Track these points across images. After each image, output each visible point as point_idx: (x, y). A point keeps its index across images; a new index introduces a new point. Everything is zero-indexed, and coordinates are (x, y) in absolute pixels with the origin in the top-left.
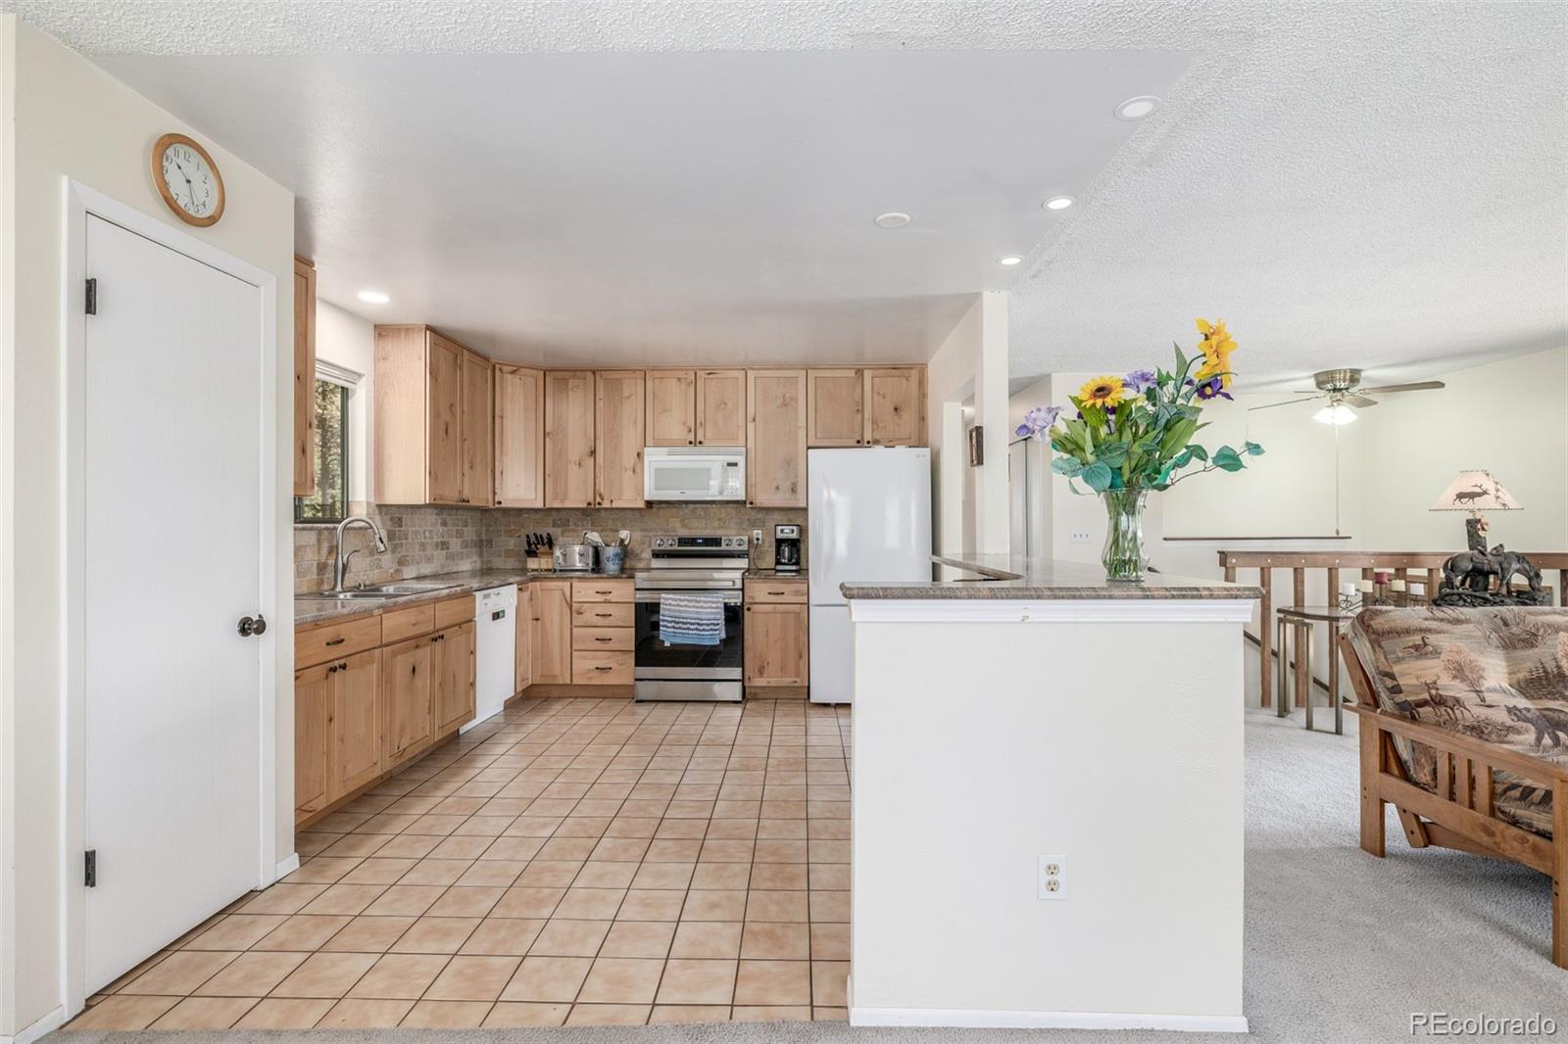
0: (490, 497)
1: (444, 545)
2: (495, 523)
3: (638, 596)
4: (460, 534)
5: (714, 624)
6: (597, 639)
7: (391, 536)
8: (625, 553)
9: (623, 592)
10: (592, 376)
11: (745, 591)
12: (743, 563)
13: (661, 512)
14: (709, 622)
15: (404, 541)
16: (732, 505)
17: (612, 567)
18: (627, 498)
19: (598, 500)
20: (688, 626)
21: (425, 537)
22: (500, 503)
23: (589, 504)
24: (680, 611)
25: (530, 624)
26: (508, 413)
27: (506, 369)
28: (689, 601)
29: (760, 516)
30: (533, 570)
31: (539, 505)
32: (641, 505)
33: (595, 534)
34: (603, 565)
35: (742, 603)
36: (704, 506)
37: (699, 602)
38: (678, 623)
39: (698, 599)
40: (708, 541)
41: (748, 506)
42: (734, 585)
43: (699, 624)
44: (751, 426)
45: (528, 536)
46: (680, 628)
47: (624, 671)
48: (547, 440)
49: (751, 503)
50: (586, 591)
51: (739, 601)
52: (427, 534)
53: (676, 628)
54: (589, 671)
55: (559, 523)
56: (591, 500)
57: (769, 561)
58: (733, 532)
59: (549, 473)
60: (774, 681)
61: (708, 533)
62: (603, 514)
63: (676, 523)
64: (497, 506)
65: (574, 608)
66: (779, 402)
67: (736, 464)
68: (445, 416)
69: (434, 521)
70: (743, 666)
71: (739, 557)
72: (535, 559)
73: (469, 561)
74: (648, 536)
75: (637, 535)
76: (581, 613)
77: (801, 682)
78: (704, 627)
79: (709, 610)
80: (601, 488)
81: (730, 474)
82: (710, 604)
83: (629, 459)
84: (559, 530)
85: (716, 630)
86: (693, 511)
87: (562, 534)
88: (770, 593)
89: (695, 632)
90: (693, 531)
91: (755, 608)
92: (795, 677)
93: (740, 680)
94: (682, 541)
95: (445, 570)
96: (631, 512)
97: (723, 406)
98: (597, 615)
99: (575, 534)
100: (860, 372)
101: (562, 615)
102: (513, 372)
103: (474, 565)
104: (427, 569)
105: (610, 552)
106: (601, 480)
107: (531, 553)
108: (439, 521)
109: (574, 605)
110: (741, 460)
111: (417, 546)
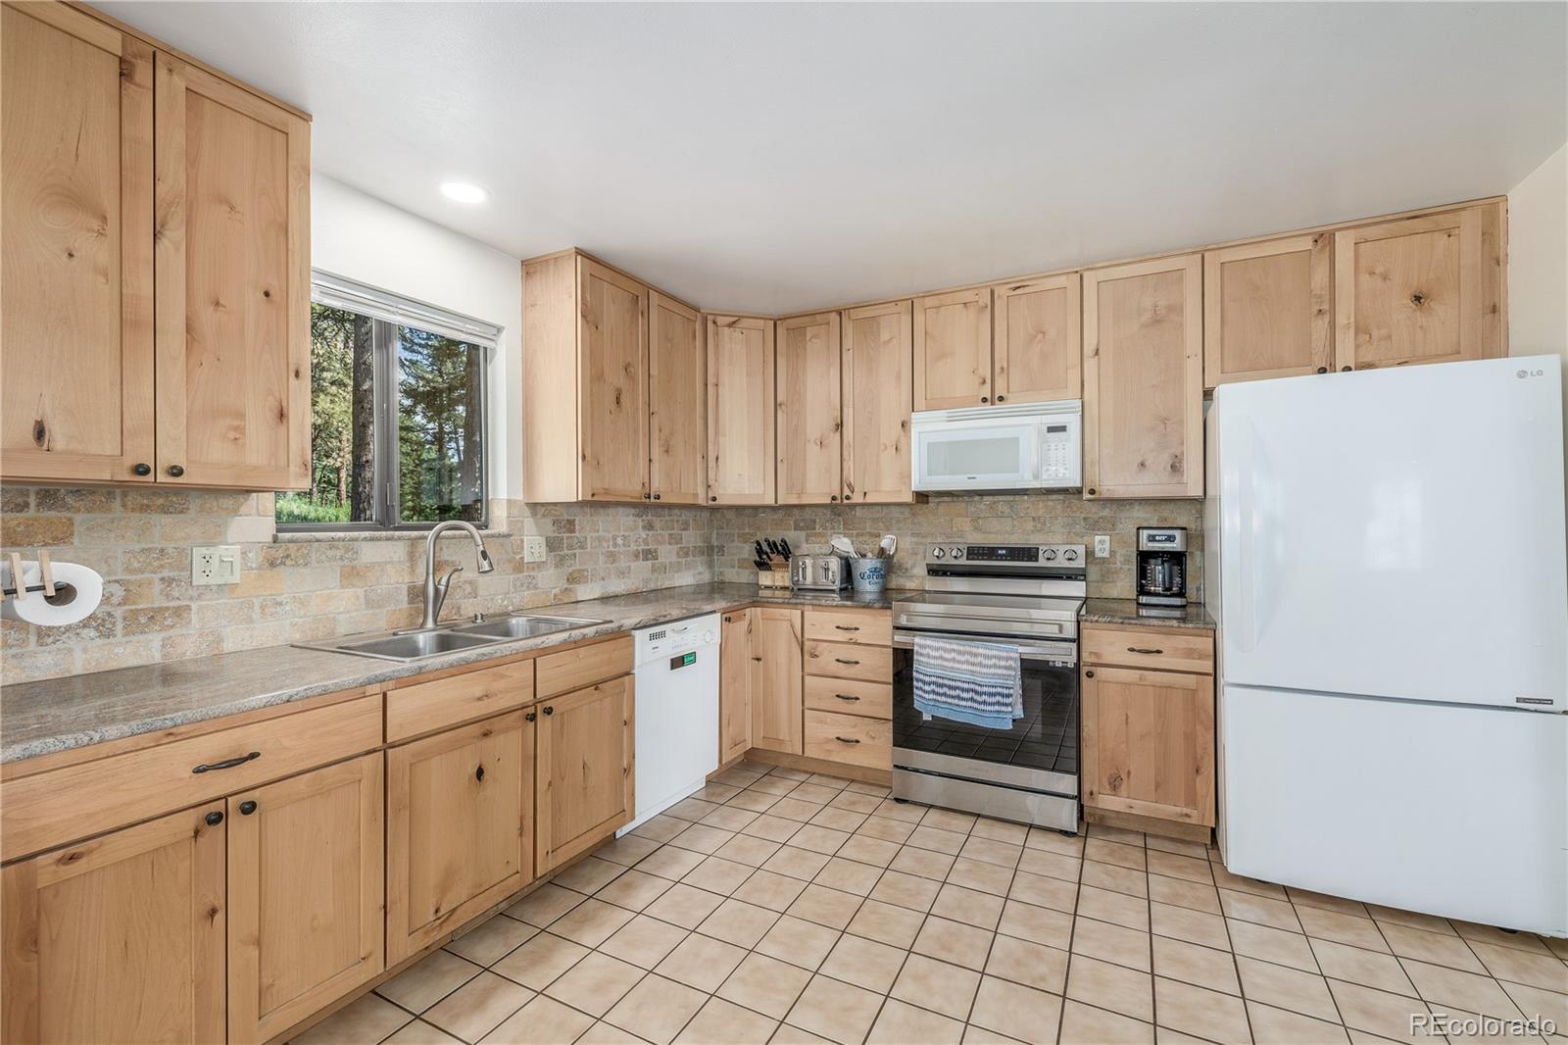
0: (701, 491)
1: (649, 554)
2: (727, 525)
3: (896, 638)
4: (674, 539)
5: (1002, 695)
6: (838, 696)
7: (552, 545)
8: (888, 564)
9: (876, 629)
10: (838, 318)
11: (1084, 642)
12: (1078, 589)
13: (941, 509)
14: (994, 690)
15: (577, 551)
16: (1054, 497)
17: (868, 588)
18: (887, 487)
19: (847, 492)
20: (958, 692)
21: (615, 545)
22: (714, 499)
23: (834, 498)
24: (944, 668)
25: (749, 665)
26: (725, 379)
27: (721, 320)
28: (959, 652)
29: (1106, 512)
30: (767, 587)
31: (770, 501)
32: (908, 498)
33: (846, 540)
34: (855, 584)
35: (1078, 665)
36: (1011, 498)
37: (976, 655)
38: (942, 686)
39: (974, 650)
40: (1015, 553)
41: (1086, 496)
42: (1061, 631)
43: (976, 692)
44: (1090, 365)
45: (758, 543)
46: (945, 694)
47: (877, 750)
48: (779, 411)
49: (1092, 492)
50: (824, 622)
51: (1071, 662)
52: (620, 541)
53: (938, 694)
54: (828, 741)
55: (802, 524)
56: (837, 494)
57: (1124, 585)
58: (1058, 538)
59: (780, 459)
60: (1141, 807)
61: (1016, 540)
62: (859, 512)
63: (965, 524)
64: (711, 502)
65: (806, 648)
66: (1146, 317)
67: (1063, 429)
68: (615, 378)
69: (631, 523)
70: (1079, 772)
71: (1069, 578)
72: (769, 573)
73: (692, 572)
74: (922, 543)
75: (907, 542)
76: (817, 656)
77: (1201, 817)
78: (984, 698)
79: (992, 671)
80: (850, 475)
81: (1053, 446)
82: (994, 661)
83: (889, 431)
84: (803, 535)
85: (1006, 705)
86: (991, 506)
87: (807, 540)
88: (1132, 650)
89: (969, 704)
90: (992, 536)
91: (1100, 672)
92: (1187, 805)
93: (1073, 798)
94: (973, 552)
95: (652, 586)
96: (898, 509)
97: (1040, 336)
98: (838, 660)
99: (823, 540)
100: (1324, 239)
101: (790, 660)
102: (731, 325)
103: (698, 577)
104: (618, 586)
105: (867, 565)
106: (849, 465)
107: (762, 565)
108: (641, 524)
109: (806, 643)
110: (1073, 421)
111: (601, 557)
